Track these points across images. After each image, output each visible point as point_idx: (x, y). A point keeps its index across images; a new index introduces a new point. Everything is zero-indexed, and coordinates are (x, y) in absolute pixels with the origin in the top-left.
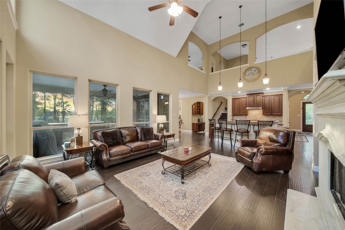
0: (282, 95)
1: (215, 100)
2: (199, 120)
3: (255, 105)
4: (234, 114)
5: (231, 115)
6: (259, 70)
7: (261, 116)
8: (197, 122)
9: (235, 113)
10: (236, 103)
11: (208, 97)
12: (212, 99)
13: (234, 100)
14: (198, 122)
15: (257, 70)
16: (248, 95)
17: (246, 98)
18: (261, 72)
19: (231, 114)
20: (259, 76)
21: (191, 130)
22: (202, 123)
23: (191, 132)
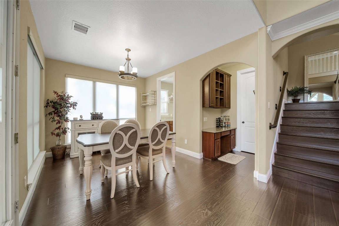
2: (219, 123)
8: (215, 125)
14: (217, 127)
21: (200, 153)
22: (230, 131)
23: (199, 158)
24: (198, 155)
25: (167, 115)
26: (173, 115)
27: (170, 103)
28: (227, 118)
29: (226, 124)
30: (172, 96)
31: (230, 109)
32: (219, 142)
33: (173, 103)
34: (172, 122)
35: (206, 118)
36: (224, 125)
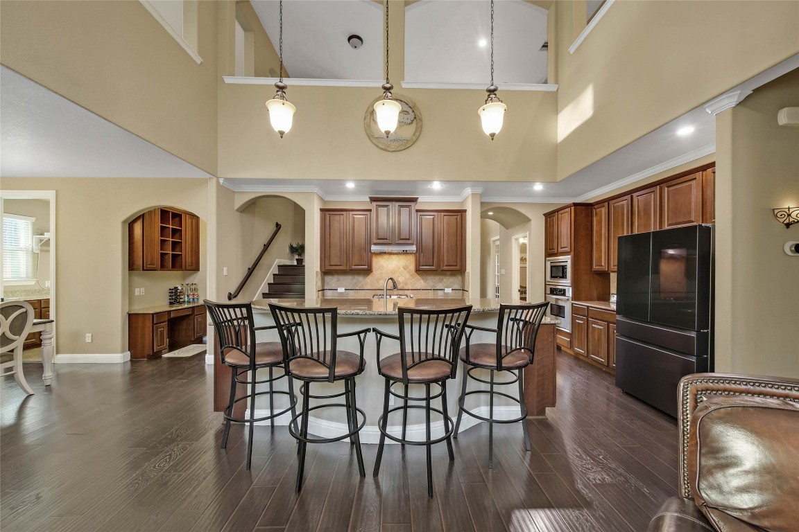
0: (465, 211)
1: (251, 206)
2: (175, 296)
3: (394, 239)
4: (328, 268)
5: (317, 272)
6: (417, 113)
7: (408, 276)
8: (167, 302)
9: (333, 263)
10: (336, 226)
11: (220, 188)
12: (240, 201)
13: (328, 213)
14: (171, 303)
15: (410, 111)
16: (375, 204)
17: (370, 210)
18: (421, 120)
19: (319, 270)
20: (417, 134)
21: (123, 351)
22: (193, 308)
23: (119, 362)
24: (118, 358)
25: (33, 283)
26: (50, 284)
27: (41, 251)
28: (193, 287)
29: (191, 297)
30: (47, 235)
31: (199, 272)
32: (163, 327)
33: (49, 251)
34: (47, 301)
35: (143, 289)
36: (186, 300)
